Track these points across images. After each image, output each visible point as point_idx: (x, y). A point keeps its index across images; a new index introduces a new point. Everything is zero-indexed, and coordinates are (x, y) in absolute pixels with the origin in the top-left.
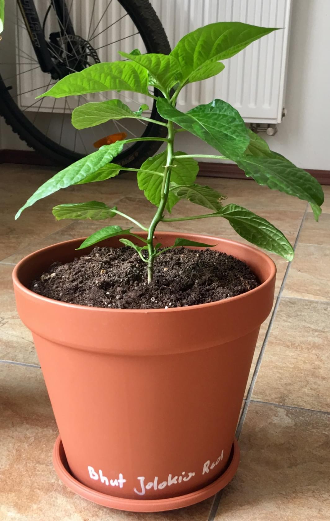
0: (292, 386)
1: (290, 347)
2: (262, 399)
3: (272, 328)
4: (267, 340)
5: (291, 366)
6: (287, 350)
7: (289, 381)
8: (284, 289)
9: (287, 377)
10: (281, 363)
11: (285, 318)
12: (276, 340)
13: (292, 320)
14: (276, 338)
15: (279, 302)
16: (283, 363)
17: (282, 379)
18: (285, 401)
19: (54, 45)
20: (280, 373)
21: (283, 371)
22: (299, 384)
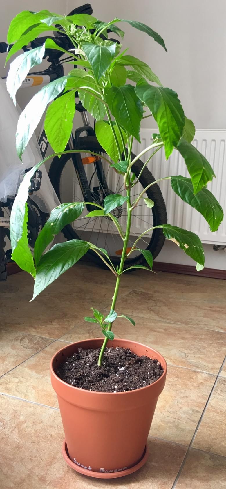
0: (216, 441)
1: (219, 413)
2: (198, 447)
3: (210, 399)
4: (206, 407)
5: (218, 427)
6: (217, 415)
7: (215, 437)
8: (222, 370)
9: (214, 434)
10: (212, 424)
11: (219, 392)
12: (212, 408)
13: (223, 394)
14: (212, 406)
15: (218, 380)
16: (213, 424)
17: (211, 435)
18: (211, 450)
19: (95, 194)
20: (210, 431)
21: (212, 430)
22: (220, 439)
